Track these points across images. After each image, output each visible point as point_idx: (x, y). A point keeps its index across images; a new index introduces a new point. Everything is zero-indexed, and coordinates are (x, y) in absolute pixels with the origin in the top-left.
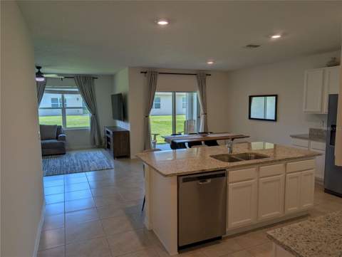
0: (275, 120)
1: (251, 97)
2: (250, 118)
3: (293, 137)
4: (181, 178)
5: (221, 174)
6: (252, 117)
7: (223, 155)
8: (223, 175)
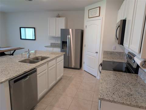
0: (35, 40)
1: (20, 28)
2: (21, 39)
3: (46, 47)
4: (12, 82)
5: (34, 71)
6: (22, 38)
7: (25, 60)
8: (36, 71)
